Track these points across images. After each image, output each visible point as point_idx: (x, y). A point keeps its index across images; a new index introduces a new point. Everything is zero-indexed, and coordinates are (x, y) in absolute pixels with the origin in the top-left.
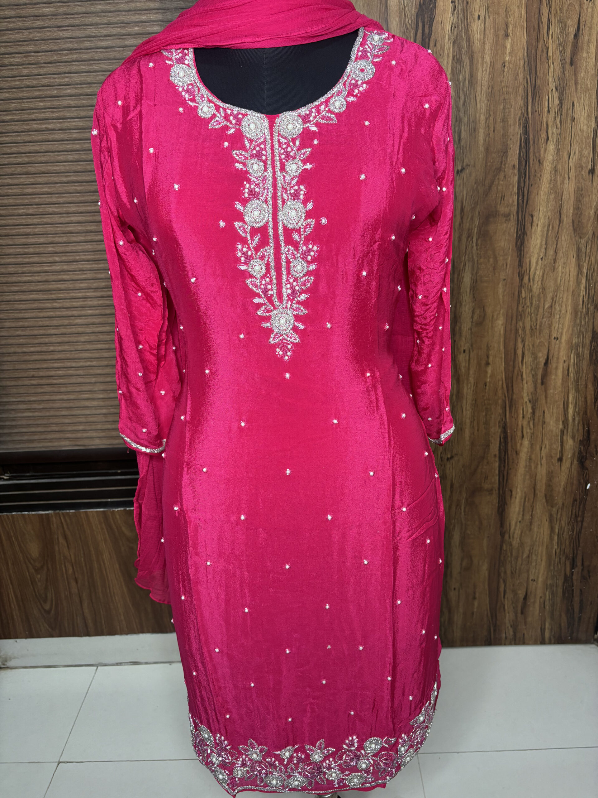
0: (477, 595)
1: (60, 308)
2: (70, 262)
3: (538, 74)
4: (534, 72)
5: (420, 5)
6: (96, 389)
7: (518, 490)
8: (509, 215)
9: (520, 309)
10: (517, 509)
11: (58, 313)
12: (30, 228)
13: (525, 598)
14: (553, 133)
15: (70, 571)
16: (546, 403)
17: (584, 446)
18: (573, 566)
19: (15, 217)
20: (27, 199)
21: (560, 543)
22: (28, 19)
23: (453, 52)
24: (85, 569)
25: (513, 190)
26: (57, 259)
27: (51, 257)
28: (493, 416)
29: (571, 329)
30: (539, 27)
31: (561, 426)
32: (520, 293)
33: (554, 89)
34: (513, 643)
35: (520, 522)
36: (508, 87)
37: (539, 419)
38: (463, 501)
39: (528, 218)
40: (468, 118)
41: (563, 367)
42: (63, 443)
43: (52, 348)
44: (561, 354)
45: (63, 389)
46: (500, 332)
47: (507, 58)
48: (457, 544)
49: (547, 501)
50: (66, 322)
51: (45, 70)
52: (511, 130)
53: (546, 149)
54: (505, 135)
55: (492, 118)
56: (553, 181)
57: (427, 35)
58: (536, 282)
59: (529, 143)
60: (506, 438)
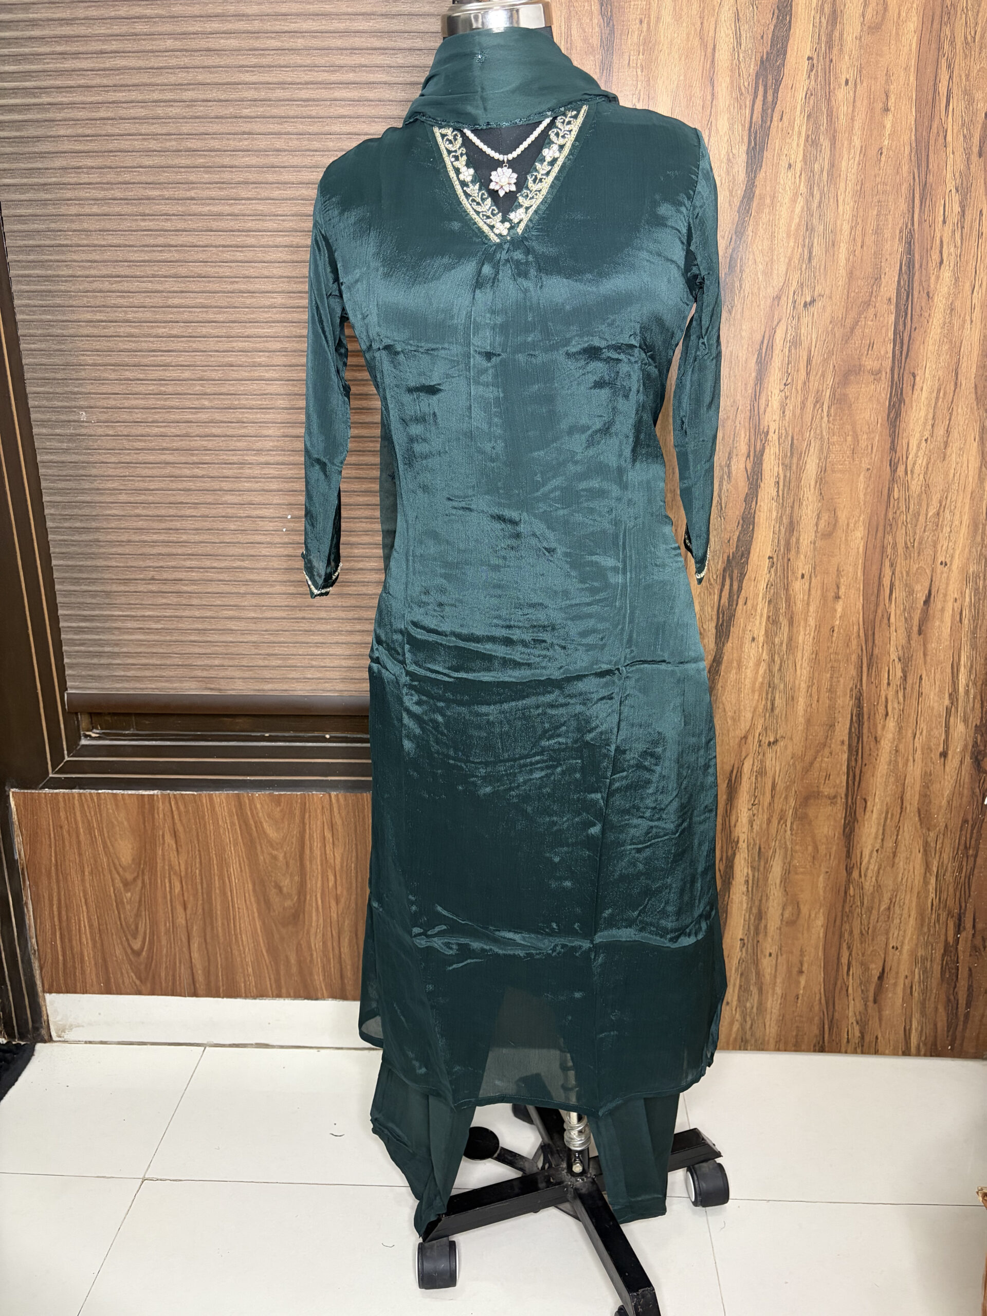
0: (805, 968)
1: (203, 477)
2: (225, 408)
3: (931, 167)
4: (924, 164)
5: (762, 62)
6: (246, 603)
7: (877, 800)
8: (880, 372)
9: (890, 516)
10: (874, 830)
11: (199, 484)
12: (171, 356)
13: (881, 978)
14: (950, 254)
15: (177, 890)
16: (925, 663)
17: (982, 736)
18: (959, 928)
19: (152, 339)
20: (172, 313)
21: (939, 890)
22: (198, 53)
23: (807, 130)
24: (199, 887)
25: (887, 335)
26: (206, 403)
27: (198, 399)
28: (842, 680)
29: (967, 550)
30: (934, 99)
31: (947, 702)
32: (890, 491)
33: (954, 191)
34: (859, 1050)
35: (877, 851)
36: (885, 184)
37: (912, 688)
38: (791, 811)
39: (907, 378)
40: (825, 226)
41: (953, 609)
42: (186, 685)
43: (184, 537)
44: (951, 587)
45: (195, 601)
46: (858, 549)
47: (886, 142)
48: (778, 881)
49: (920, 819)
50: (210, 498)
51: (215, 128)
52: (887, 246)
53: (938, 277)
54: (878, 254)
55: (859, 228)
56: (948, 326)
57: (769, 104)
58: (915, 476)
59: (913, 268)
60: (860, 715)
